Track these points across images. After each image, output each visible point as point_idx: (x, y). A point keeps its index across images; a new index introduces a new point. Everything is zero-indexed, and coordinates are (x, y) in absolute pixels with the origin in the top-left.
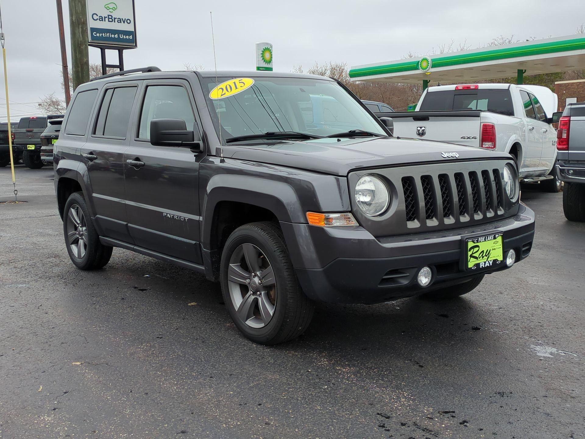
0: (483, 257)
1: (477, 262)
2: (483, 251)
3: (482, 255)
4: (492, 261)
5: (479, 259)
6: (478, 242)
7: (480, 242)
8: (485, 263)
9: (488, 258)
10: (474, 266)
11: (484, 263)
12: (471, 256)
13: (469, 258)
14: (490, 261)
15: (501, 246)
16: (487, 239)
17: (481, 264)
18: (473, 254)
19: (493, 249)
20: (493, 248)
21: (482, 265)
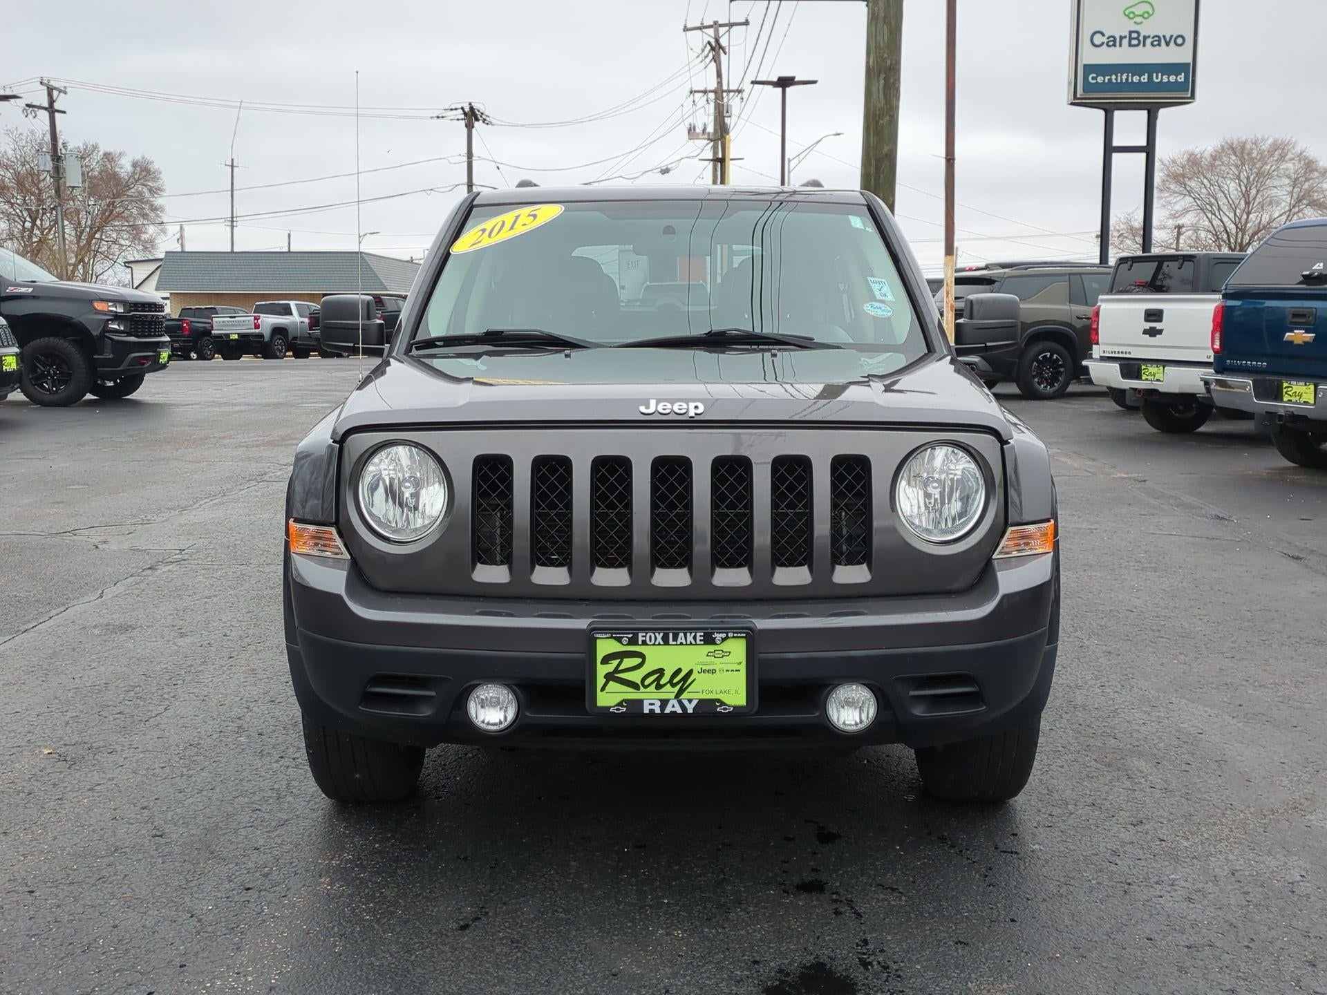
0: (659, 687)
1: (633, 695)
2: (661, 672)
3: (658, 679)
4: (695, 703)
5: (642, 689)
6: (633, 641)
7: (644, 643)
8: (664, 703)
9: (681, 691)
10: (620, 704)
11: (658, 703)
12: (610, 677)
13: (601, 681)
14: (686, 703)
15: (743, 668)
16: (675, 639)
17: (646, 703)
18: (616, 670)
19: (703, 671)
20: (707, 668)
21: (652, 707)
